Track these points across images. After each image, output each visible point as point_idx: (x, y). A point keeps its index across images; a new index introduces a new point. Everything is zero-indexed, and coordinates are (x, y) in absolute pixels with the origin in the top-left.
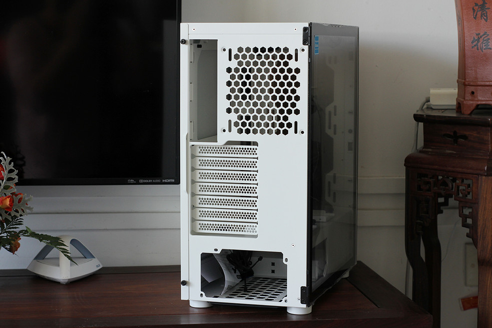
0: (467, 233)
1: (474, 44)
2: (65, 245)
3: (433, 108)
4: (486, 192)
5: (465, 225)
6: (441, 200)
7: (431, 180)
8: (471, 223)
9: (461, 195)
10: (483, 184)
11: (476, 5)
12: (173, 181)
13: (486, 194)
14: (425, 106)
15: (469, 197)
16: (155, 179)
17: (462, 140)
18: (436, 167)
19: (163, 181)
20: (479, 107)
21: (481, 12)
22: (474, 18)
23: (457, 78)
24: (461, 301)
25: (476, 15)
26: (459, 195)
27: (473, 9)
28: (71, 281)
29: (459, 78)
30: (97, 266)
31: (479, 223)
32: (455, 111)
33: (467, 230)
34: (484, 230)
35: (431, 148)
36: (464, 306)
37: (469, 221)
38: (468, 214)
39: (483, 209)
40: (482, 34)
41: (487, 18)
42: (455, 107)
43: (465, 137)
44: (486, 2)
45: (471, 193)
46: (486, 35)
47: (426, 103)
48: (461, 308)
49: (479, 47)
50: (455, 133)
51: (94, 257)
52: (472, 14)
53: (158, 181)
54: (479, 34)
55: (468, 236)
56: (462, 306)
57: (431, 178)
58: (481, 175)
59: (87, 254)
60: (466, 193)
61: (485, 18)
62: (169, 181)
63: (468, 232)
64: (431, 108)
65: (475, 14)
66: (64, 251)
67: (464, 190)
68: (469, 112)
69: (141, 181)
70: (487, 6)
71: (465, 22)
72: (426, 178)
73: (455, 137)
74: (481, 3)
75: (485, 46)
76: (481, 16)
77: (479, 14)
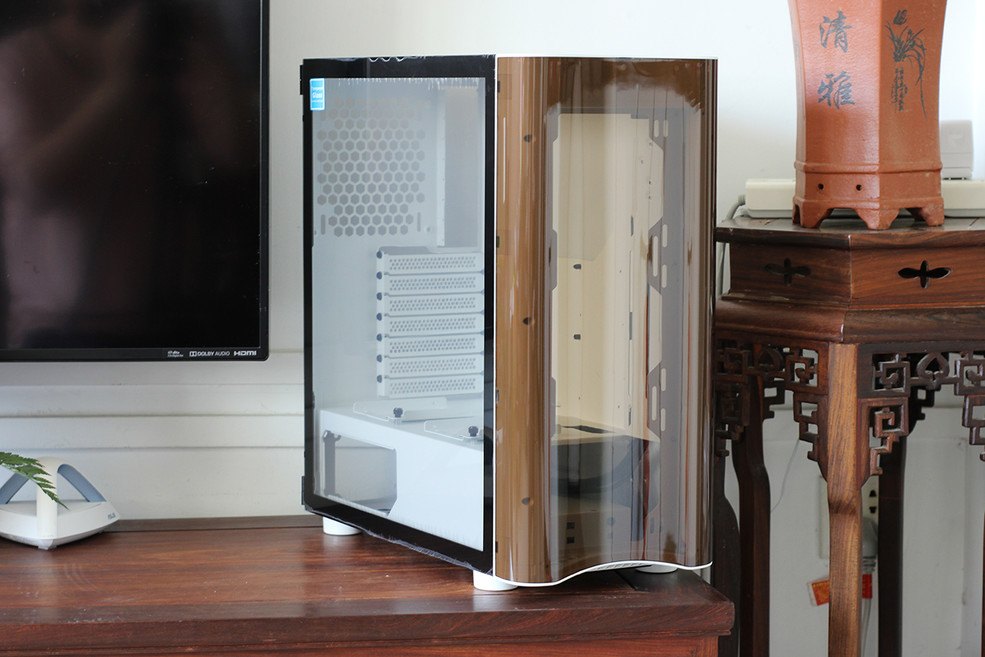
0: (809, 452)
1: (823, 94)
2: (44, 473)
3: (753, 215)
4: (843, 373)
5: (804, 436)
6: (771, 392)
7: (742, 352)
8: (816, 433)
9: (797, 380)
10: (837, 360)
11: (826, 20)
12: (254, 353)
13: (843, 377)
14: (738, 213)
15: (813, 383)
16: (220, 351)
17: (800, 276)
18: (752, 327)
19: (235, 353)
20: (833, 214)
21: (835, 33)
22: (823, 45)
23: (794, 160)
24: (811, 587)
25: (826, 39)
26: (793, 379)
27: (821, 28)
28: (59, 543)
29: (797, 158)
30: (110, 517)
31: (829, 432)
32: (791, 221)
33: (809, 446)
34: (839, 445)
35: (743, 292)
36: (817, 596)
37: (813, 429)
38: (810, 415)
39: (838, 406)
40: (837, 75)
41: (846, 45)
42: (791, 215)
43: (805, 270)
44: (845, 14)
45: (815, 376)
46: (844, 78)
47: (740, 207)
48: (811, 600)
49: (832, 99)
50: (787, 262)
51: (104, 500)
52: (819, 37)
53: (226, 353)
54: (832, 75)
55: (810, 456)
56: (813, 596)
57: (742, 348)
58: (833, 342)
59: (89, 493)
60: (808, 376)
61: (843, 44)
62: (246, 353)
63: (811, 450)
64: (749, 216)
65: (824, 38)
66: (44, 484)
67: (802, 370)
68: (814, 223)
69: (193, 354)
70: (846, 22)
71: (805, 51)
72: (734, 349)
73: (789, 269)
74: (835, 16)
75: (842, 98)
76: (836, 42)
77: (832, 37)
